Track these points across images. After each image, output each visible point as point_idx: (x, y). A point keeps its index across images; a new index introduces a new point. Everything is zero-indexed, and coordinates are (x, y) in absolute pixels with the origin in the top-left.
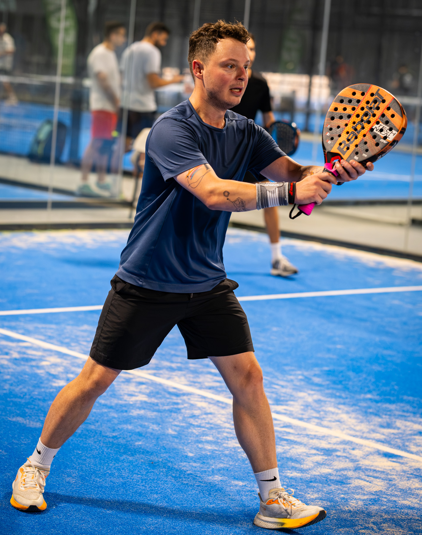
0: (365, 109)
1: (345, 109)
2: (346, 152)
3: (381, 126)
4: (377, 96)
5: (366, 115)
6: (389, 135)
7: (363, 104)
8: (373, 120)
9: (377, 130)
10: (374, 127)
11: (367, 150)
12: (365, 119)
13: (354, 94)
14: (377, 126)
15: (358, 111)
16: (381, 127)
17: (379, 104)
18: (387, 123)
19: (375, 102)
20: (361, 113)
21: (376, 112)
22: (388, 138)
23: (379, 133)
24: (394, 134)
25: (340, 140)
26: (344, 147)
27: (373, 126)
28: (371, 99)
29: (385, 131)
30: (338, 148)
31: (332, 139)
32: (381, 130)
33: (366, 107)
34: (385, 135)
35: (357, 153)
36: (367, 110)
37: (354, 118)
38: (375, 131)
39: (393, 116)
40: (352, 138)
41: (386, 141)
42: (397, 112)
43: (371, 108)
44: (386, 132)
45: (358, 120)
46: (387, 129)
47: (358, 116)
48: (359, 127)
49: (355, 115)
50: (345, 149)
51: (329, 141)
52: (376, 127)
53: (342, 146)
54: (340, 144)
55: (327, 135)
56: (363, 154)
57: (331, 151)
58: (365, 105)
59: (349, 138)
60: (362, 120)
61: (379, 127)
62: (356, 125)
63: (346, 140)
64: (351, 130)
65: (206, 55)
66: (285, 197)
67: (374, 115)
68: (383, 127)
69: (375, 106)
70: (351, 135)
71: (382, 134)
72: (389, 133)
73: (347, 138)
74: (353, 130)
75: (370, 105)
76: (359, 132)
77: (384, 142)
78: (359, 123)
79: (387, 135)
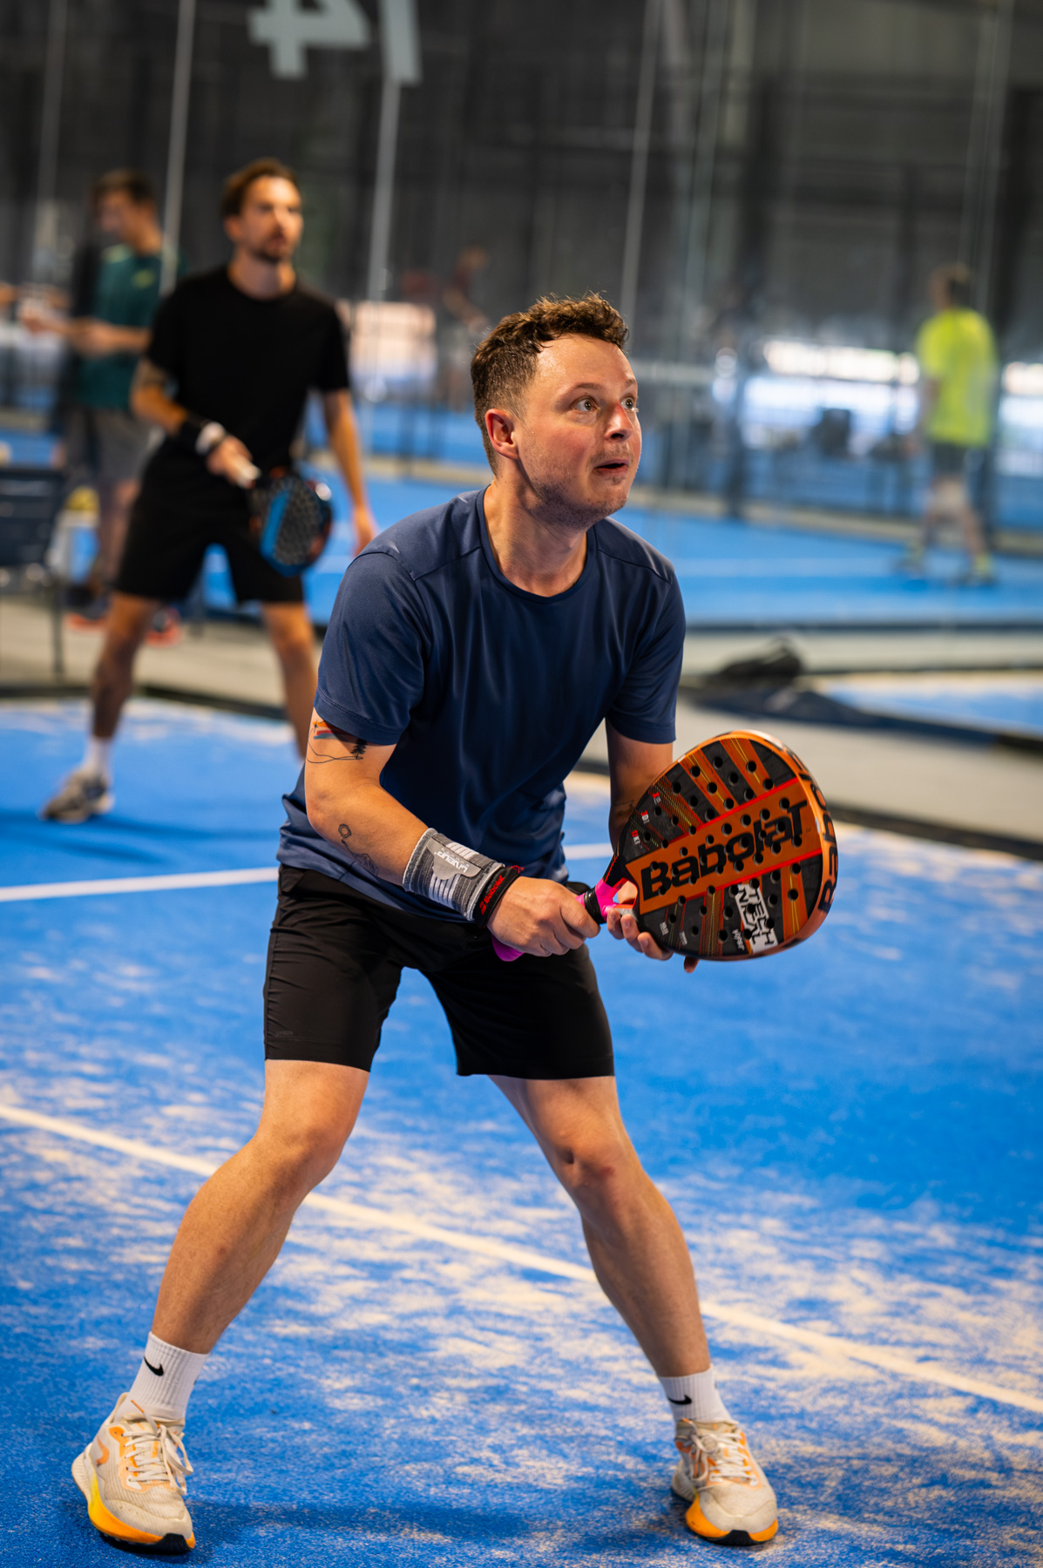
0: (752, 825)
1: (713, 787)
4: (790, 816)
5: (745, 839)
6: (759, 935)
7: (753, 810)
8: (751, 864)
9: (741, 900)
10: (741, 887)
11: (695, 930)
13: (751, 766)
15: (735, 818)
16: (754, 901)
17: (784, 839)
18: (773, 899)
19: (782, 824)
20: (740, 828)
23: (742, 911)
25: (660, 856)
26: (657, 880)
27: (741, 883)
28: (777, 813)
32: (751, 909)
33: (756, 823)
34: (752, 928)
35: (673, 918)
36: (753, 832)
37: (715, 828)
38: (738, 897)
39: (793, 894)
40: (684, 872)
41: (744, 944)
42: (806, 891)
45: (722, 838)
46: (762, 916)
47: (728, 827)
48: (713, 859)
49: (724, 821)
50: (657, 886)
51: (636, 838)
53: (655, 873)
54: (655, 865)
55: (643, 818)
56: (683, 934)
57: (627, 866)
58: (756, 816)
59: (680, 868)
60: (730, 848)
61: (751, 896)
62: (711, 850)
63: (670, 867)
64: (693, 852)
65: (517, 392)
66: (466, 911)
67: (759, 859)
68: (760, 904)
69: (775, 838)
70: (687, 865)
71: (748, 921)
72: (761, 928)
73: (675, 865)
74: (697, 856)
75: (767, 825)
76: (707, 871)
77: (740, 943)
78: (718, 849)
79: (756, 928)
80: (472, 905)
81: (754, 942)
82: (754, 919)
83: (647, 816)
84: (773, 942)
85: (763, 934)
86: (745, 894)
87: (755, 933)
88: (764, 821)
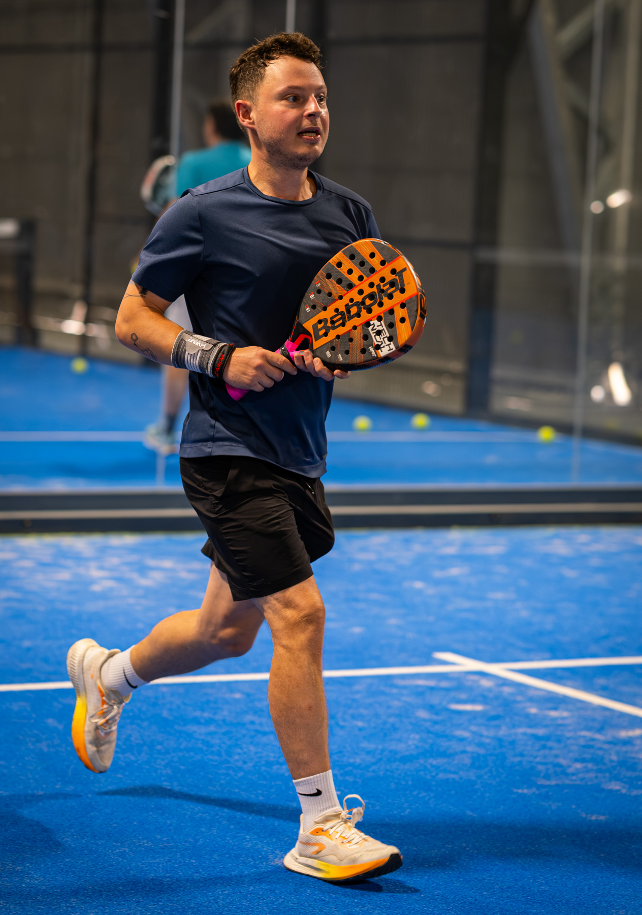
0: (375, 287)
1: (350, 272)
2: (321, 337)
3: (381, 326)
4: (397, 278)
5: (372, 296)
6: (384, 347)
7: (375, 279)
8: (376, 310)
9: (372, 330)
10: (372, 323)
11: (347, 352)
12: (368, 302)
13: (372, 255)
14: (377, 323)
15: (365, 286)
16: (380, 328)
17: (394, 291)
18: (391, 326)
19: (392, 284)
20: (368, 291)
21: (385, 300)
22: (380, 350)
23: (373, 335)
24: (390, 350)
25: (322, 315)
26: (321, 329)
27: (371, 320)
28: (390, 277)
29: (382, 338)
30: (315, 326)
31: (314, 307)
32: (379, 333)
33: (377, 286)
34: (380, 343)
35: (333, 348)
36: (376, 291)
37: (353, 294)
38: (370, 328)
39: (403, 320)
40: (337, 321)
41: (376, 353)
42: (409, 317)
43: (383, 291)
44: (382, 340)
45: (358, 298)
46: (385, 336)
47: (361, 292)
48: (354, 310)
49: (358, 289)
50: (322, 332)
51: (308, 309)
52: (374, 324)
53: (320, 326)
54: (320, 321)
55: (311, 297)
56: (340, 355)
57: (303, 325)
58: (377, 282)
59: (335, 319)
60: (363, 303)
61: (378, 326)
62: (352, 306)
63: (329, 320)
64: (342, 309)
65: (253, 90)
66: (207, 369)
67: (381, 304)
68: (383, 329)
69: (389, 292)
70: (340, 316)
71: (377, 340)
72: (385, 343)
73: (332, 318)
74: (345, 311)
75: (384, 286)
76: (351, 318)
77: (373, 353)
78: (357, 304)
79: (382, 344)
80: (210, 366)
81: (382, 351)
82: (381, 339)
83: (313, 295)
84: (392, 349)
85: (386, 345)
86: (374, 326)
87: (381, 346)
88: (382, 284)
